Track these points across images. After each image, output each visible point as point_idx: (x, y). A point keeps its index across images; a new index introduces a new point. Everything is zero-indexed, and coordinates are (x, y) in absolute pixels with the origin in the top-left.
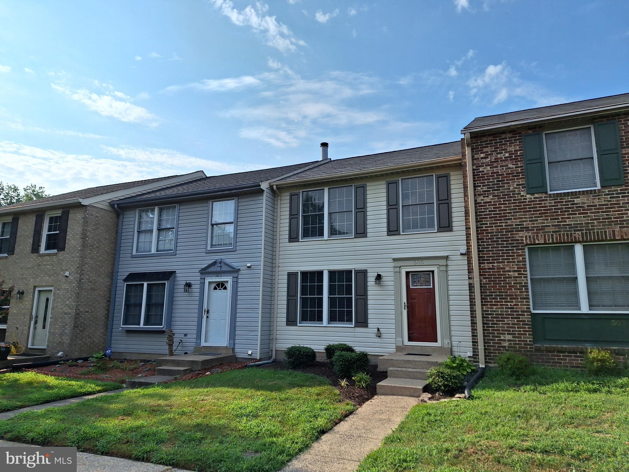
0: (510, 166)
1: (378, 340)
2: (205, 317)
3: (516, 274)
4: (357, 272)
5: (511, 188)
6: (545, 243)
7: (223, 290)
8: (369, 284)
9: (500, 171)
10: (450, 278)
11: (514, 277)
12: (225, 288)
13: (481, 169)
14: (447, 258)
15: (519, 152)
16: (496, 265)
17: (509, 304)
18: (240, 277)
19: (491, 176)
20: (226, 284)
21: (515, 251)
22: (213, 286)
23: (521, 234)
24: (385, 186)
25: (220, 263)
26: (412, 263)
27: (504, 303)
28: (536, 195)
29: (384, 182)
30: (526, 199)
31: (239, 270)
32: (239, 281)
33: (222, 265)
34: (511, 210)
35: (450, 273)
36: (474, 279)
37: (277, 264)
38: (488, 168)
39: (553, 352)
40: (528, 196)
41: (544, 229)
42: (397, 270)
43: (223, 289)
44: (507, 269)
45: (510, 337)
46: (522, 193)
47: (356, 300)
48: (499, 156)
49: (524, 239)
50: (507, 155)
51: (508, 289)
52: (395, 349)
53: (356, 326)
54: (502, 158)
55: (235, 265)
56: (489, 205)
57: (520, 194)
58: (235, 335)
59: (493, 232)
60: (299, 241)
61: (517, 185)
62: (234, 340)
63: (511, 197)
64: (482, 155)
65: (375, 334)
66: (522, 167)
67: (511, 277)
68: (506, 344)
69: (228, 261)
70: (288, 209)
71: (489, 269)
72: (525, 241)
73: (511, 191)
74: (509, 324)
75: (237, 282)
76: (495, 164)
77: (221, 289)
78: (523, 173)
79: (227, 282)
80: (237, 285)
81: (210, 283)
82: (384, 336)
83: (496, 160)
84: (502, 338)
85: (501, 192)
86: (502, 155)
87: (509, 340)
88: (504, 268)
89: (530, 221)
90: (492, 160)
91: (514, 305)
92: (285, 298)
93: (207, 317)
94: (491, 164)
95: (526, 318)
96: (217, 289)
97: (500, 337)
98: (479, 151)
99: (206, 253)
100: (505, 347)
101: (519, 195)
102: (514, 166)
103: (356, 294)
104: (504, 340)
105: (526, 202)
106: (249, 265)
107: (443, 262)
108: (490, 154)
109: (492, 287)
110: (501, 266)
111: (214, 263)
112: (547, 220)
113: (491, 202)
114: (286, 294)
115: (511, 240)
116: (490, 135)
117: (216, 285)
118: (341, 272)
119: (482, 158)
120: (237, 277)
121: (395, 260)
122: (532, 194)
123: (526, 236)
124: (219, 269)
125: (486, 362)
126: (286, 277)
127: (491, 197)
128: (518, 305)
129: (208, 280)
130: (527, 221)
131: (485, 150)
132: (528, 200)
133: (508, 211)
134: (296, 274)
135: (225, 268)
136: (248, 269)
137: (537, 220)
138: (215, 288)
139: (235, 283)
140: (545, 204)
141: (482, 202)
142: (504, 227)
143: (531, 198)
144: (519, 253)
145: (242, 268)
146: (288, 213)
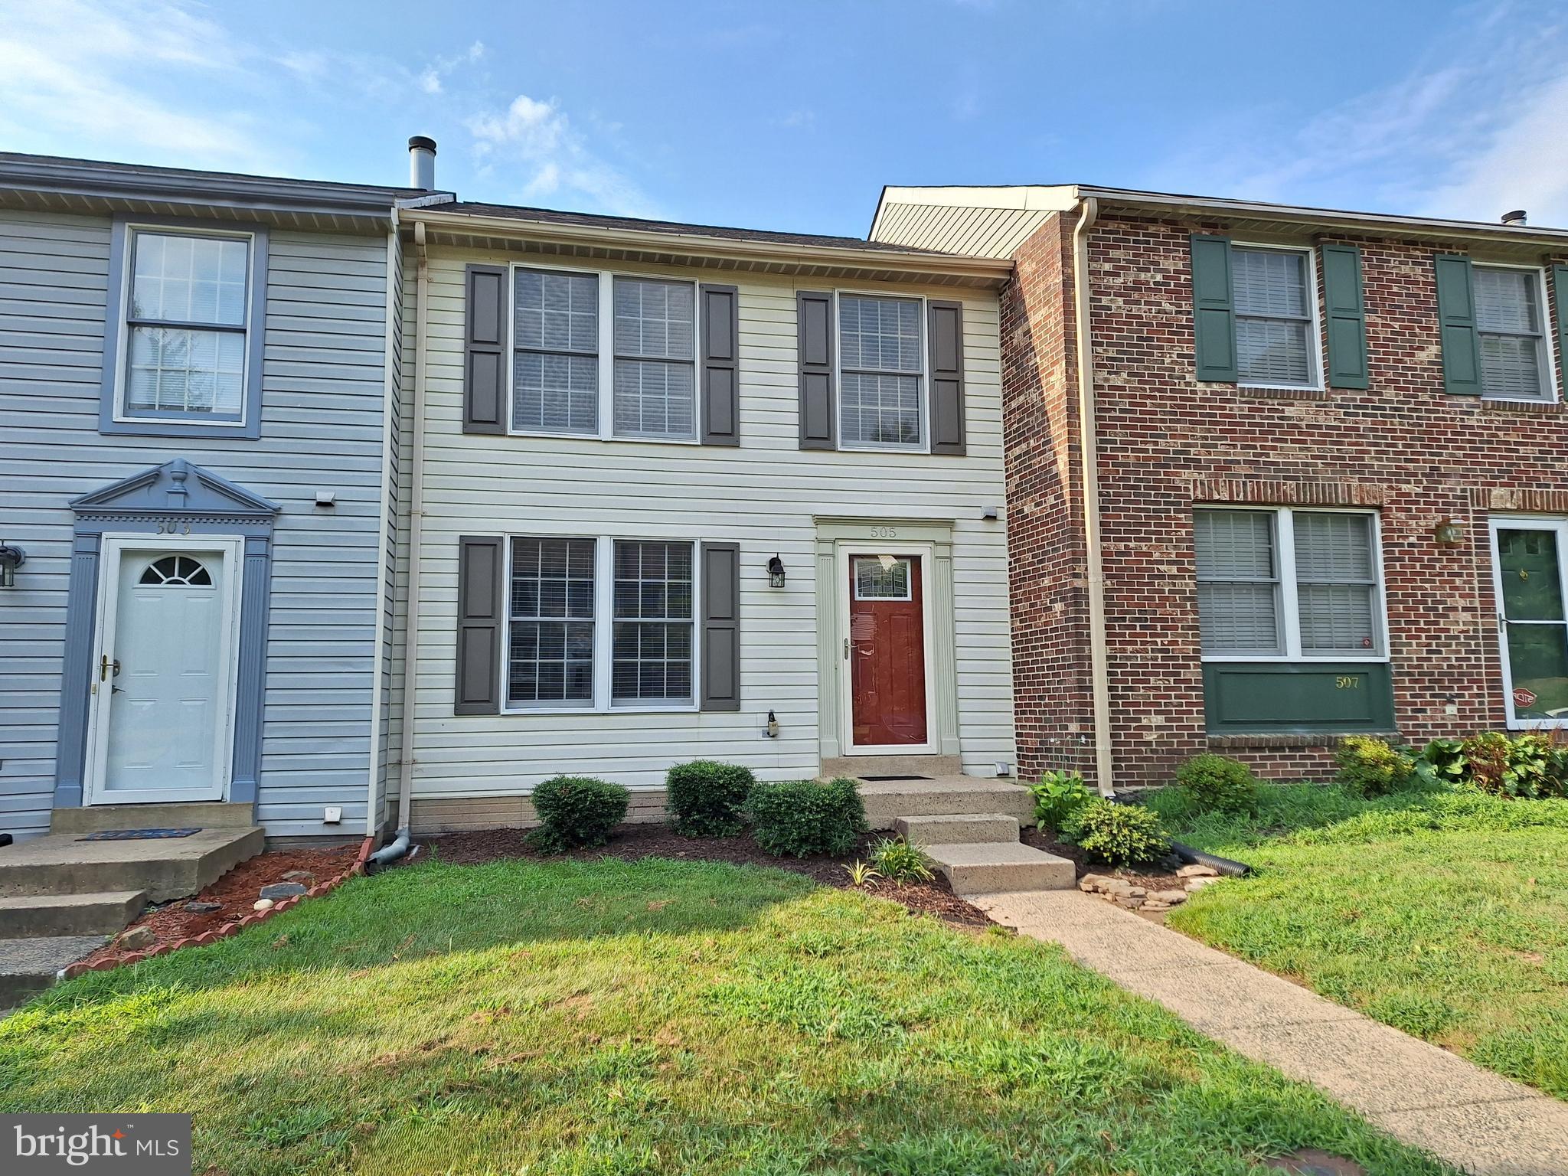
0: (1166, 306)
1: (769, 745)
2: (106, 687)
3: (1174, 570)
4: (710, 549)
5: (1167, 360)
6: (1231, 502)
7: (188, 585)
8: (744, 585)
9: (1144, 315)
10: (958, 576)
11: (1171, 577)
12: (203, 579)
13: (1105, 300)
14: (949, 523)
15: (1183, 277)
16: (1132, 544)
17: (1159, 640)
18: (279, 537)
19: (1125, 323)
20: (207, 565)
21: (1172, 514)
22: (140, 567)
23: (1186, 474)
24: (792, 305)
25: (183, 480)
26: (865, 531)
27: (1149, 639)
28: (1216, 387)
29: (791, 293)
30: (1194, 392)
31: (277, 512)
32: (278, 553)
33: (193, 486)
34: (1165, 413)
35: (958, 563)
36: (1086, 578)
37: (417, 506)
38: (1120, 300)
39: (1243, 749)
40: (1200, 386)
41: (1229, 468)
42: (827, 548)
43: (192, 581)
44: (1156, 556)
45: (1158, 720)
46: (1187, 375)
47: (707, 631)
48: (1143, 276)
49: (1191, 487)
50: (1159, 277)
51: (1158, 606)
52: (817, 769)
53: (704, 709)
54: (1148, 283)
55: (257, 492)
56: (1120, 396)
57: (1184, 378)
58: (258, 755)
59: (1127, 465)
60: (504, 435)
61: (1179, 356)
62: (257, 772)
63: (1166, 383)
64: (1108, 267)
65: (760, 730)
66: (1189, 313)
67: (1163, 577)
68: (1151, 737)
69: (224, 476)
70: (460, 319)
71: (1118, 554)
72: (1192, 493)
73: (1166, 369)
74: (1158, 688)
75: (267, 556)
76: (1135, 296)
77: (184, 583)
78: (1191, 327)
79: (219, 555)
80: (268, 569)
81: (126, 554)
82: (784, 733)
83: (1138, 285)
84: (1145, 722)
85: (1146, 368)
86: (1149, 275)
87: (1158, 728)
88: (1151, 555)
89: (1203, 446)
90: (1129, 284)
91: (1170, 643)
92: (452, 623)
93: (114, 690)
94: (1124, 292)
95: (1193, 673)
96: (159, 581)
97: (1139, 720)
98: (1102, 253)
99: (103, 434)
100: (1149, 743)
101: (1182, 381)
102: (1174, 309)
103: (707, 615)
104: (1149, 728)
105: (1194, 400)
106: (324, 496)
107: (941, 534)
108: (1123, 268)
109: (1125, 598)
110: (1144, 549)
111: (152, 479)
112: (1235, 447)
113: (1123, 388)
114: (452, 609)
115: (1166, 488)
116: (1125, 219)
117: (154, 565)
118: (654, 547)
119: (1106, 273)
120: (268, 540)
121: (821, 520)
122: (1208, 382)
123: (1195, 481)
124: (176, 503)
125: (1115, 784)
126: (454, 552)
127: (1125, 375)
128: (1176, 643)
129: (113, 543)
130: (1196, 445)
131: (1114, 253)
132: (1200, 395)
133: (1159, 416)
134: (493, 544)
135: (204, 500)
136: (320, 510)
137: (1216, 446)
138: (149, 578)
139: (259, 562)
140: (1231, 409)
141: (1106, 385)
142: (1151, 454)
143: (1205, 393)
144: (1180, 519)
145: (286, 506)
146: (460, 332)
